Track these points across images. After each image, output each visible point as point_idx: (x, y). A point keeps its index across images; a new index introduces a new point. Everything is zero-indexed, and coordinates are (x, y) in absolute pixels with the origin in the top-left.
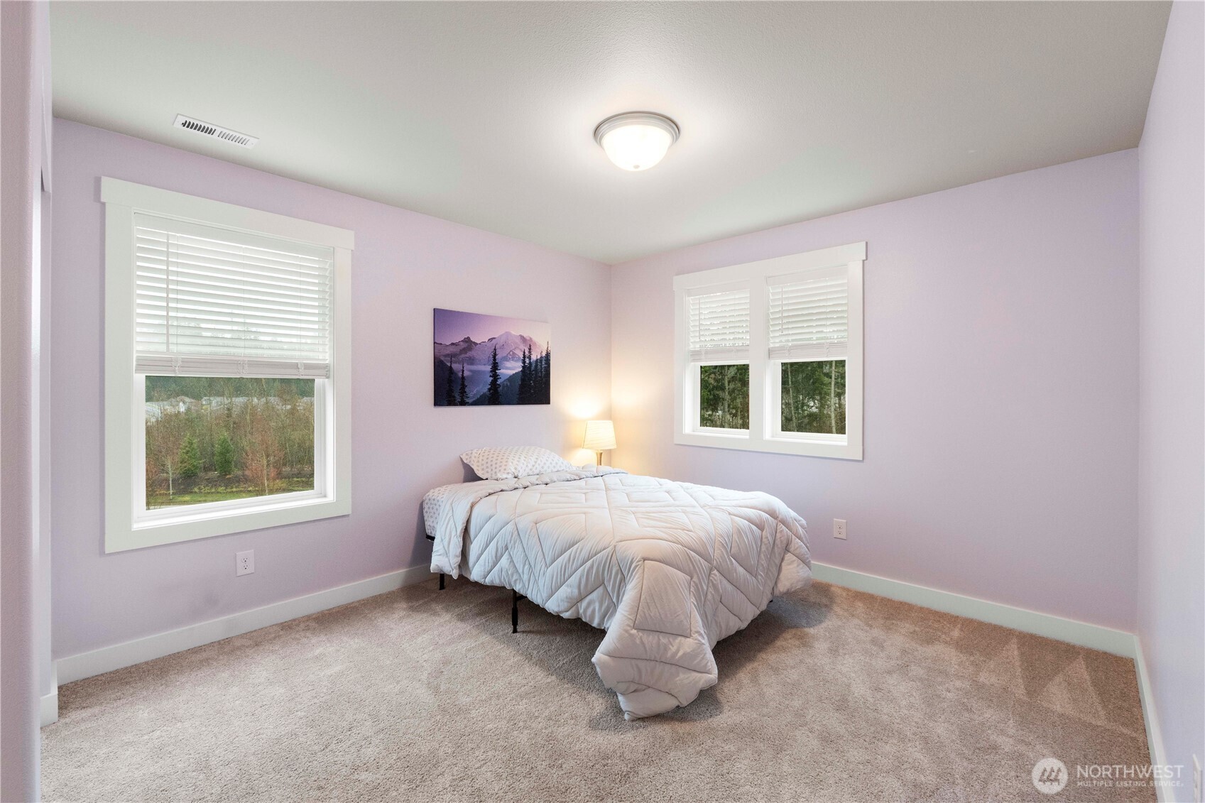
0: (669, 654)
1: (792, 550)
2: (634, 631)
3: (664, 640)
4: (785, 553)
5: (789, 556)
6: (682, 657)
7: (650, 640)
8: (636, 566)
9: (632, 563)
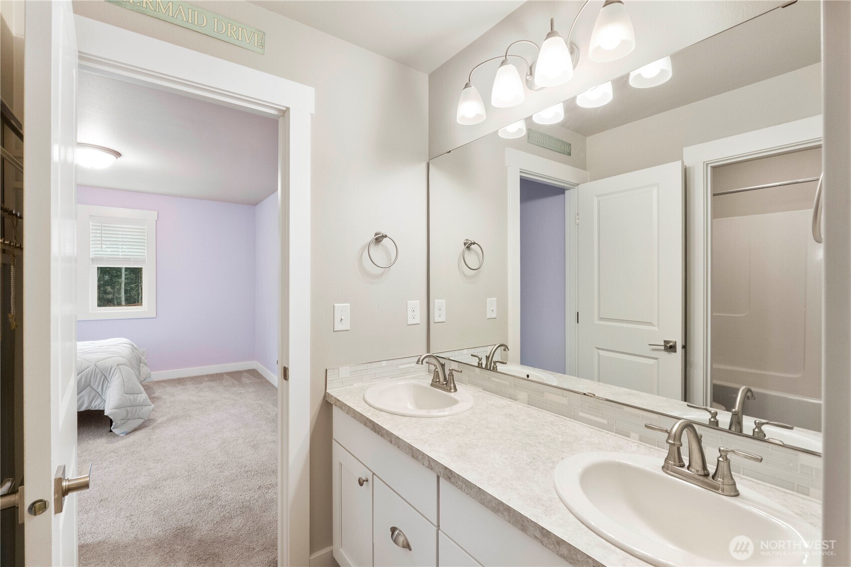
0: (138, 401)
1: (142, 361)
2: (125, 395)
3: (135, 396)
4: (140, 364)
5: (142, 365)
6: (143, 402)
7: (131, 397)
8: (115, 369)
9: (111, 368)
